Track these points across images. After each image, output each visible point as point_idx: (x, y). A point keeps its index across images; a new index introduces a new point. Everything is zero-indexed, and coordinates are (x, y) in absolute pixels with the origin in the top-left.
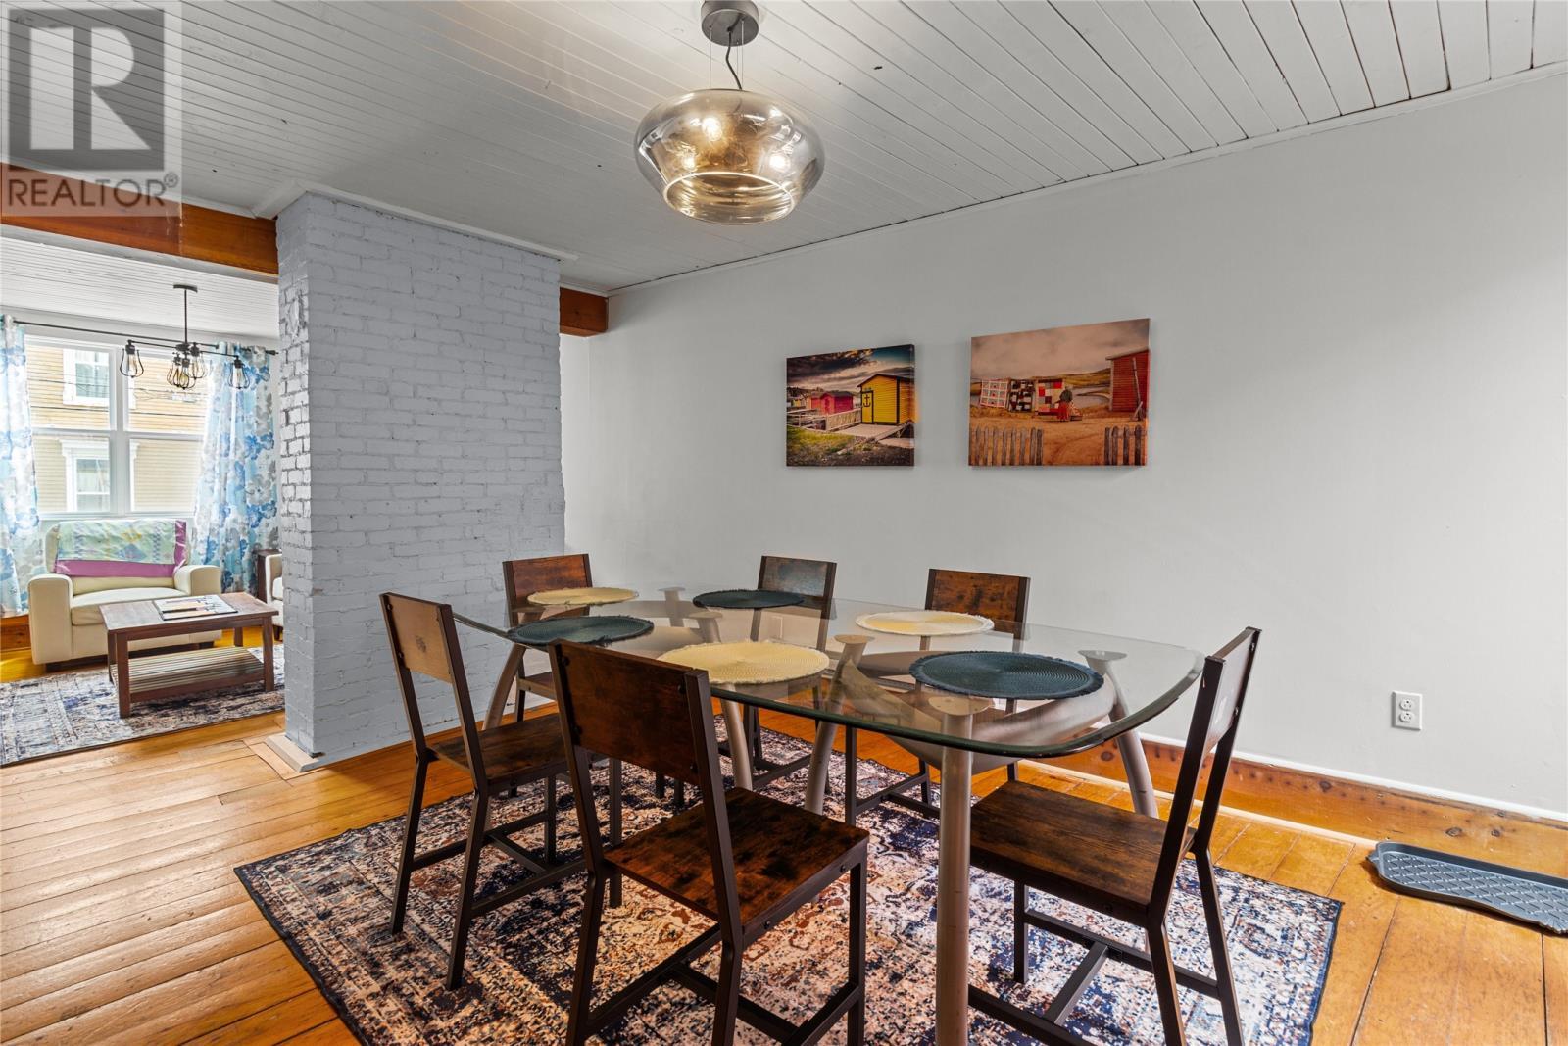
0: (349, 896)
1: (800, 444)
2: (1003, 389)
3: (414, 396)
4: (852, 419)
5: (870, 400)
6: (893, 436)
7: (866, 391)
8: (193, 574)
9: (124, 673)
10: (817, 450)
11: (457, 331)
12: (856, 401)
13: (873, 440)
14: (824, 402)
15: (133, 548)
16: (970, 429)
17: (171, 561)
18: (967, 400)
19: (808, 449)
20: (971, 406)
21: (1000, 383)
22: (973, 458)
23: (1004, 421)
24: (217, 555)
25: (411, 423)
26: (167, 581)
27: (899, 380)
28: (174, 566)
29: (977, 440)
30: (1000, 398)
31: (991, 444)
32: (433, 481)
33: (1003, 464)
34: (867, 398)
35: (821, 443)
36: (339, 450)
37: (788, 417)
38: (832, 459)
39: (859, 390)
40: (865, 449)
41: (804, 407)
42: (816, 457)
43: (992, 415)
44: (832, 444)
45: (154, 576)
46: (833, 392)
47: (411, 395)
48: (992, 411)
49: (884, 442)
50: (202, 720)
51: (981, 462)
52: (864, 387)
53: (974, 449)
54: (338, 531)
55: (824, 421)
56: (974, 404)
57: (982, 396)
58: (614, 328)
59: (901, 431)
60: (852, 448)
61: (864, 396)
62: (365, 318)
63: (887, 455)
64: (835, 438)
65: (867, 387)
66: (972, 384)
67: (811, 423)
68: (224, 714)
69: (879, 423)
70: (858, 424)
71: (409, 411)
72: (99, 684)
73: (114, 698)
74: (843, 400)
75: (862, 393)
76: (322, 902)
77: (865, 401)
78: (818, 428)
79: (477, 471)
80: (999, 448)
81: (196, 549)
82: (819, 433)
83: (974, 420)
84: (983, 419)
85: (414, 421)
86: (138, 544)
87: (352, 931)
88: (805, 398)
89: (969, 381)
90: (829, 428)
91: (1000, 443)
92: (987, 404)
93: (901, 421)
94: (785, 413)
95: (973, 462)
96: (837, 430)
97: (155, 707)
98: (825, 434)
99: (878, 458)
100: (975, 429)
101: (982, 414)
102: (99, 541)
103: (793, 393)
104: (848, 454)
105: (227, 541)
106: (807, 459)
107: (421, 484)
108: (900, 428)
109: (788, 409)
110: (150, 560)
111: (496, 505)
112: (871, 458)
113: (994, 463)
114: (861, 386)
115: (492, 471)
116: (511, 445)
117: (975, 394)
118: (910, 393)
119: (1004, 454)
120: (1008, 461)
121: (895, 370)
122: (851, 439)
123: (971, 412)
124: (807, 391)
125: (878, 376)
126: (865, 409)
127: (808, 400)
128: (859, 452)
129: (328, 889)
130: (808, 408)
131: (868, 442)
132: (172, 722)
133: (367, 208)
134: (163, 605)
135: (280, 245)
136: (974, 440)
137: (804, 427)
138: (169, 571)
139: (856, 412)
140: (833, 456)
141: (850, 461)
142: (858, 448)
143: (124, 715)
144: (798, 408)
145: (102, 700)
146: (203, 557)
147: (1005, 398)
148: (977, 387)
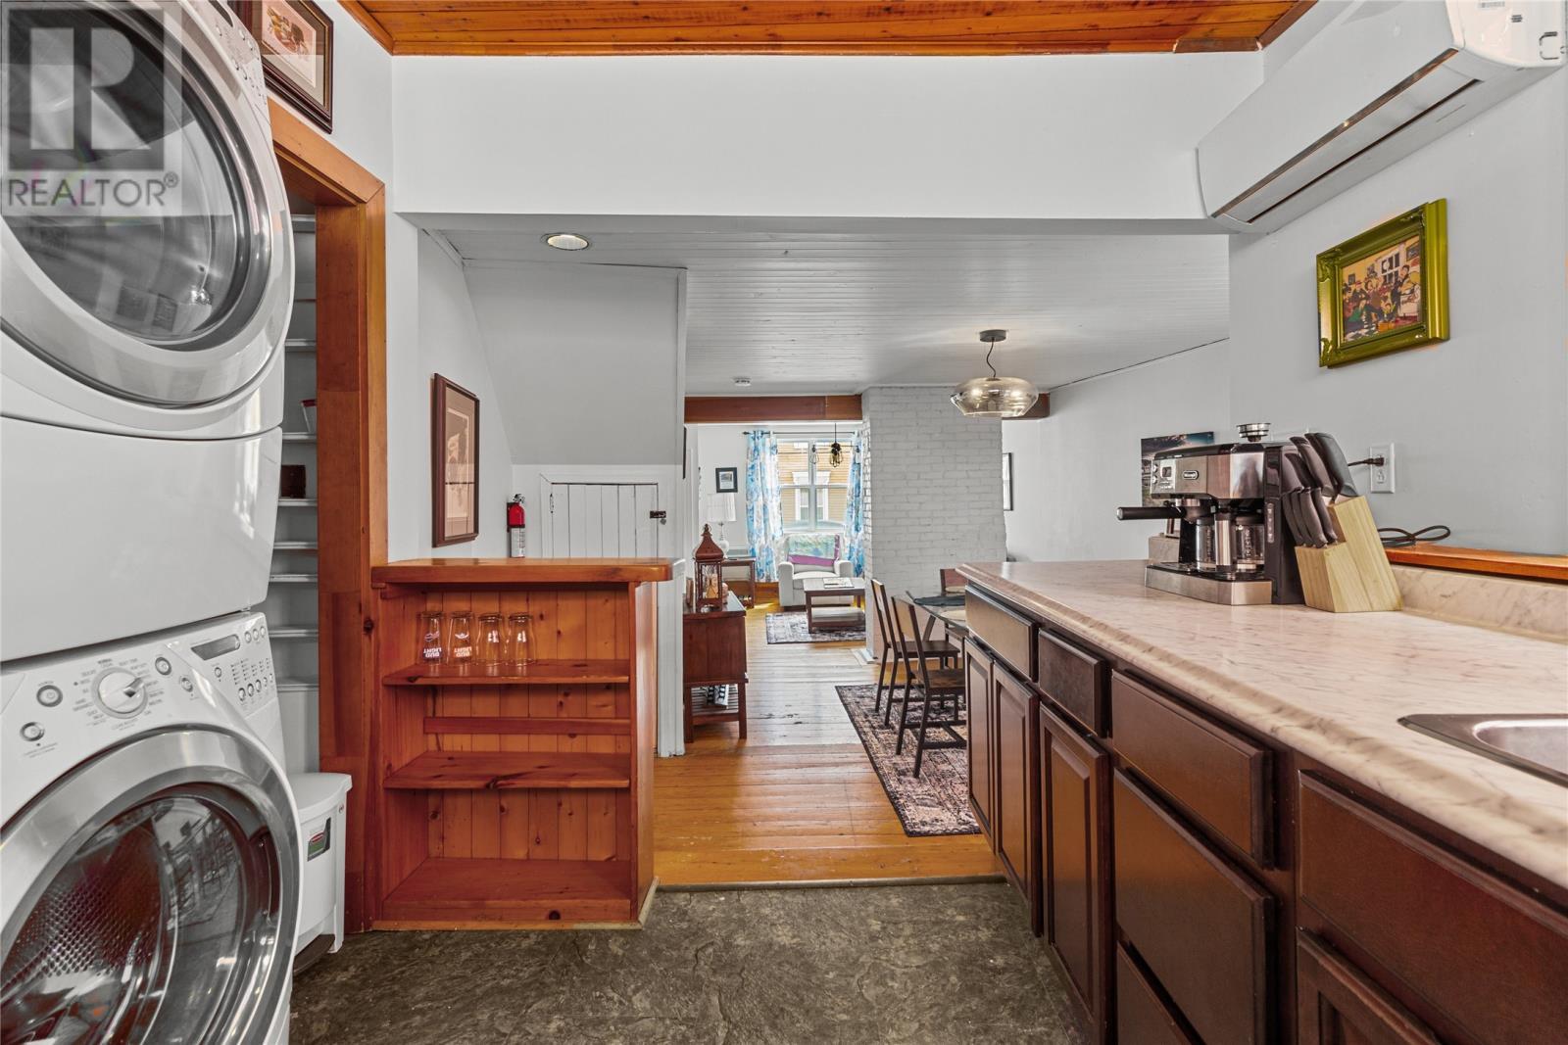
0: (867, 700)
8: (841, 566)
9: (810, 612)
15: (816, 550)
17: (833, 558)
24: (854, 556)
26: (830, 569)
28: (833, 560)
45: (826, 565)
50: (837, 638)
58: (1054, 413)
68: (846, 638)
72: (802, 618)
73: (807, 625)
76: (858, 700)
81: (844, 551)
86: (819, 547)
87: (864, 708)
97: (821, 631)
102: (804, 545)
103: (1144, 463)
105: (859, 546)
110: (823, 557)
111: (963, 536)
116: (972, 501)
129: (862, 697)
132: (827, 638)
133: (896, 387)
134: (826, 581)
135: (863, 408)
138: (831, 563)
143: (810, 632)
145: (803, 625)
146: (848, 556)
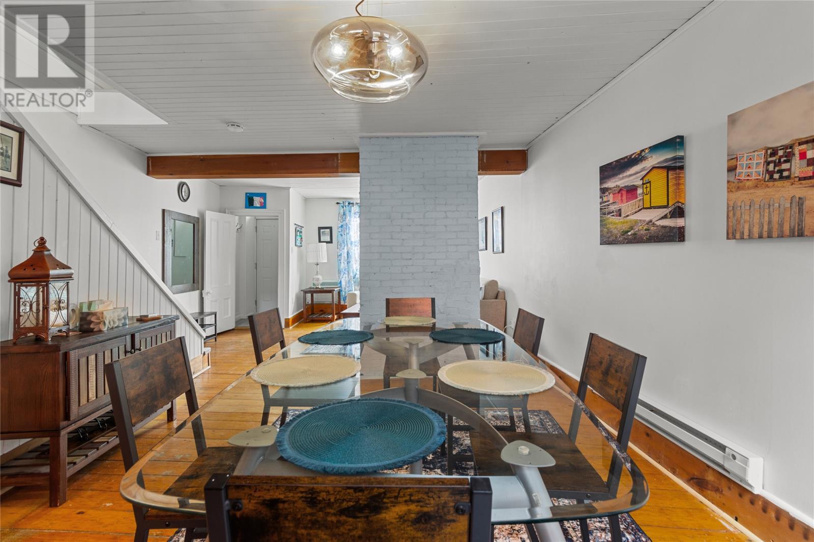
1: (607, 228)
2: (759, 159)
3: (402, 218)
4: (637, 206)
5: (648, 189)
6: (665, 217)
7: (646, 183)
10: (616, 232)
11: (422, 185)
12: (640, 191)
13: (651, 221)
14: (620, 195)
16: (728, 204)
18: (724, 175)
19: (611, 232)
20: (728, 182)
21: (756, 153)
22: (730, 231)
23: (760, 192)
25: (400, 231)
27: (668, 169)
29: (734, 214)
30: (757, 169)
31: (747, 218)
32: (409, 257)
33: (761, 237)
34: (646, 188)
35: (619, 226)
36: (370, 245)
37: (601, 209)
38: (625, 239)
39: (641, 182)
40: (646, 230)
41: (608, 201)
42: (616, 237)
43: (749, 188)
44: (625, 227)
46: (625, 186)
47: (400, 218)
48: (748, 183)
49: (658, 223)
51: (738, 236)
52: (645, 179)
53: (731, 224)
54: (369, 280)
55: (620, 210)
56: (732, 179)
57: (738, 171)
58: (530, 167)
59: (670, 212)
60: (637, 229)
61: (645, 186)
62: (381, 186)
63: (660, 233)
64: (627, 222)
65: (646, 179)
66: (728, 160)
67: (613, 212)
69: (655, 208)
70: (641, 210)
71: (399, 225)
74: (631, 191)
75: (643, 184)
77: (645, 190)
78: (617, 216)
79: (431, 253)
80: (756, 221)
82: (616, 219)
83: (731, 194)
84: (739, 193)
85: (401, 230)
88: (609, 194)
89: (726, 158)
90: (623, 215)
91: (757, 216)
92: (743, 178)
93: (670, 204)
94: (599, 207)
95: (730, 236)
96: (628, 216)
98: (621, 219)
99: (654, 237)
100: (731, 204)
101: (738, 188)
103: (603, 191)
104: (635, 234)
106: (611, 239)
107: (404, 259)
108: (670, 209)
109: (601, 204)
111: (441, 270)
112: (650, 237)
113: (750, 237)
114: (642, 179)
115: (439, 252)
116: (449, 239)
117: (732, 169)
118: (678, 178)
119: (762, 226)
120: (765, 234)
121: (666, 161)
122: (636, 222)
123: (728, 188)
124: (610, 189)
125: (654, 168)
126: (645, 196)
127: (611, 195)
128: (642, 232)
130: (611, 201)
131: (647, 224)
136: (731, 214)
137: (609, 216)
139: (640, 200)
140: (625, 236)
141: (636, 239)
142: (640, 229)
144: (605, 202)
147: (761, 169)
148: (733, 163)
